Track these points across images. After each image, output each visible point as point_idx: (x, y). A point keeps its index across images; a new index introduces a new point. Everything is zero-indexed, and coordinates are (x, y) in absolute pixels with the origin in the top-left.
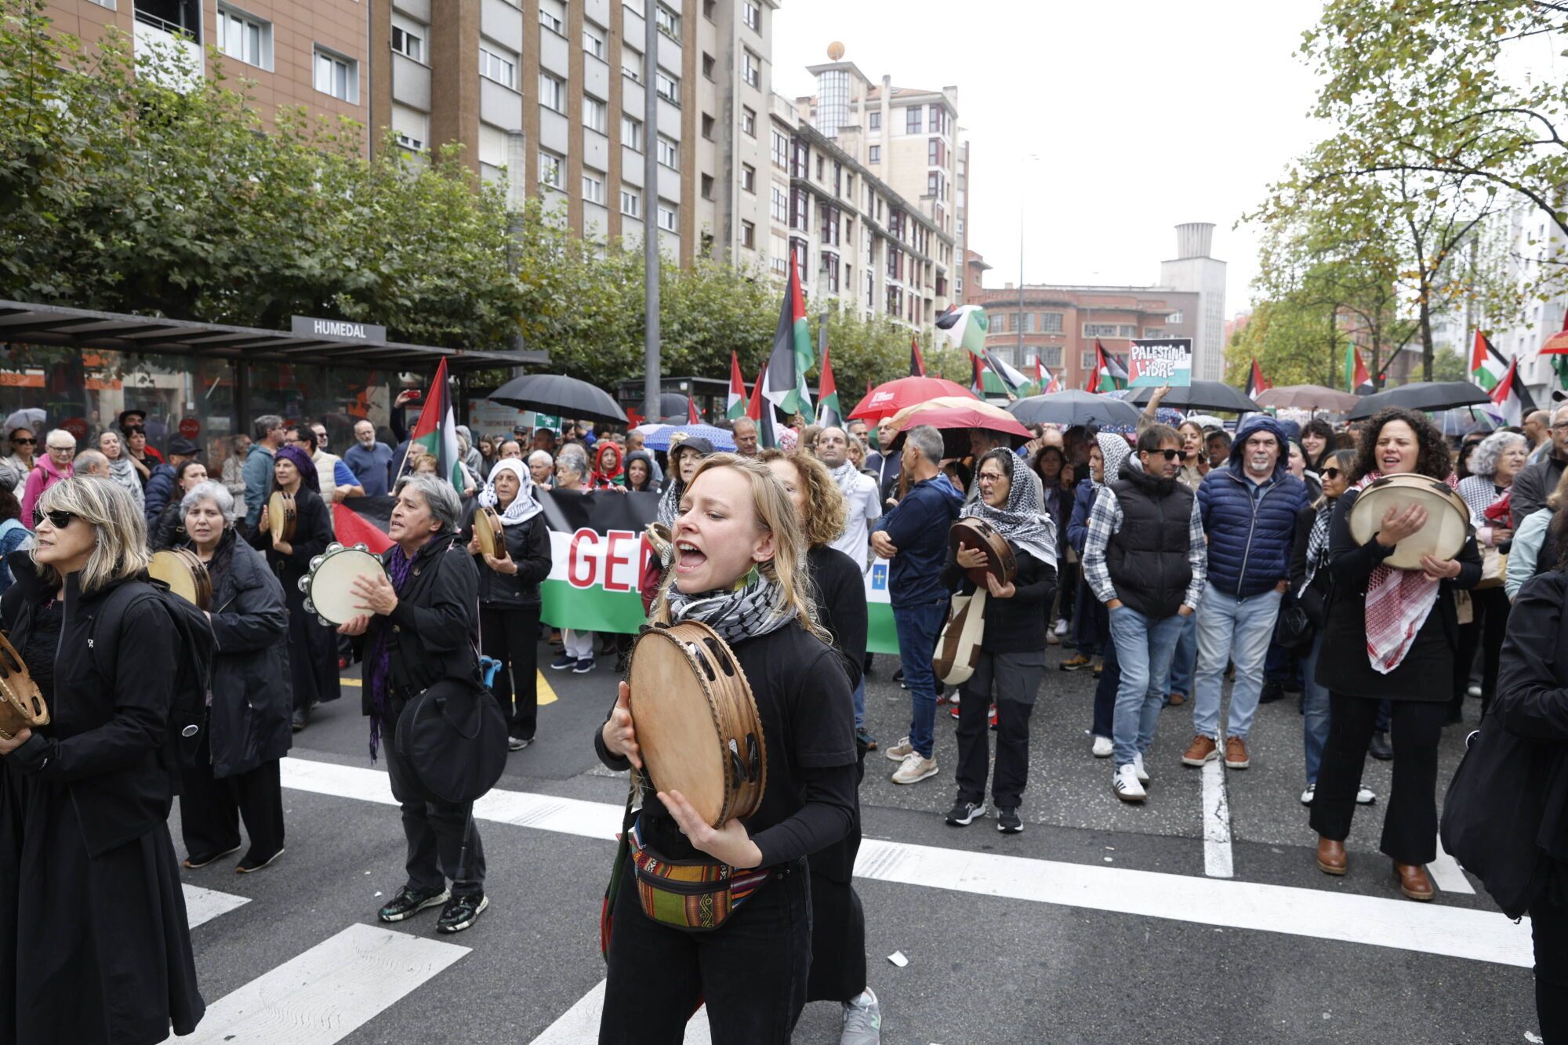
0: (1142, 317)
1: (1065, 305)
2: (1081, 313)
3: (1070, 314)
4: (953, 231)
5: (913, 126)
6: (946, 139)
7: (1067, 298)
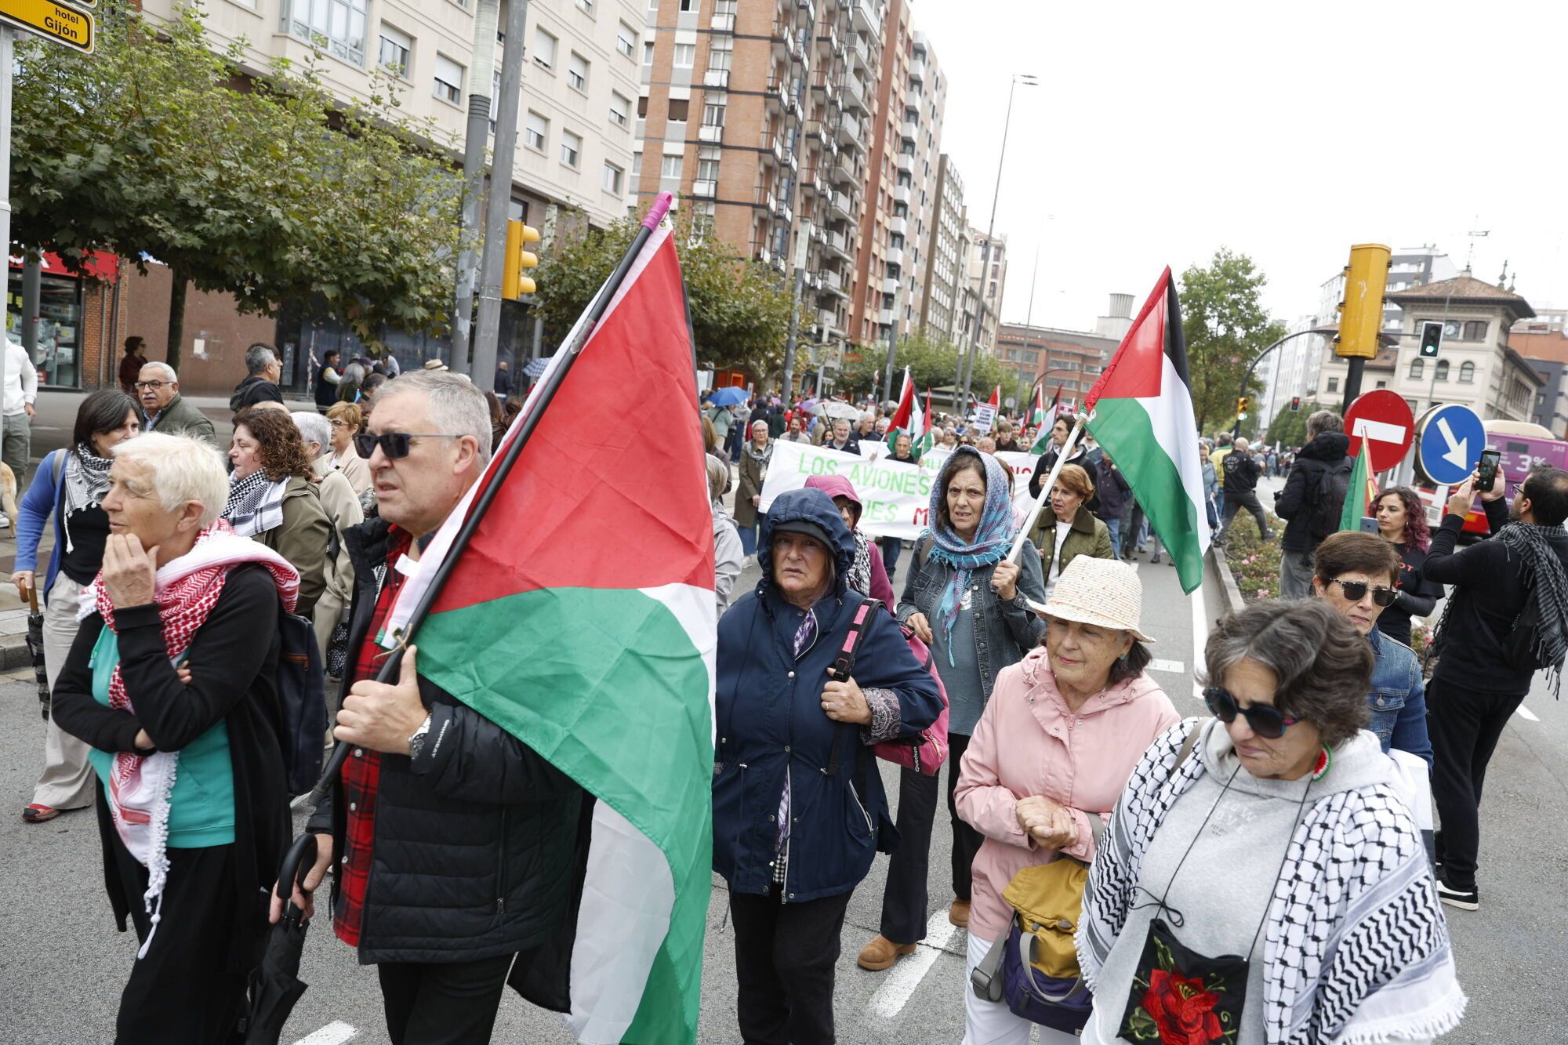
0: (1084, 358)
1: (1040, 347)
2: (1048, 351)
3: (1043, 353)
4: (995, 312)
5: (985, 257)
6: (1000, 264)
7: (1043, 344)
